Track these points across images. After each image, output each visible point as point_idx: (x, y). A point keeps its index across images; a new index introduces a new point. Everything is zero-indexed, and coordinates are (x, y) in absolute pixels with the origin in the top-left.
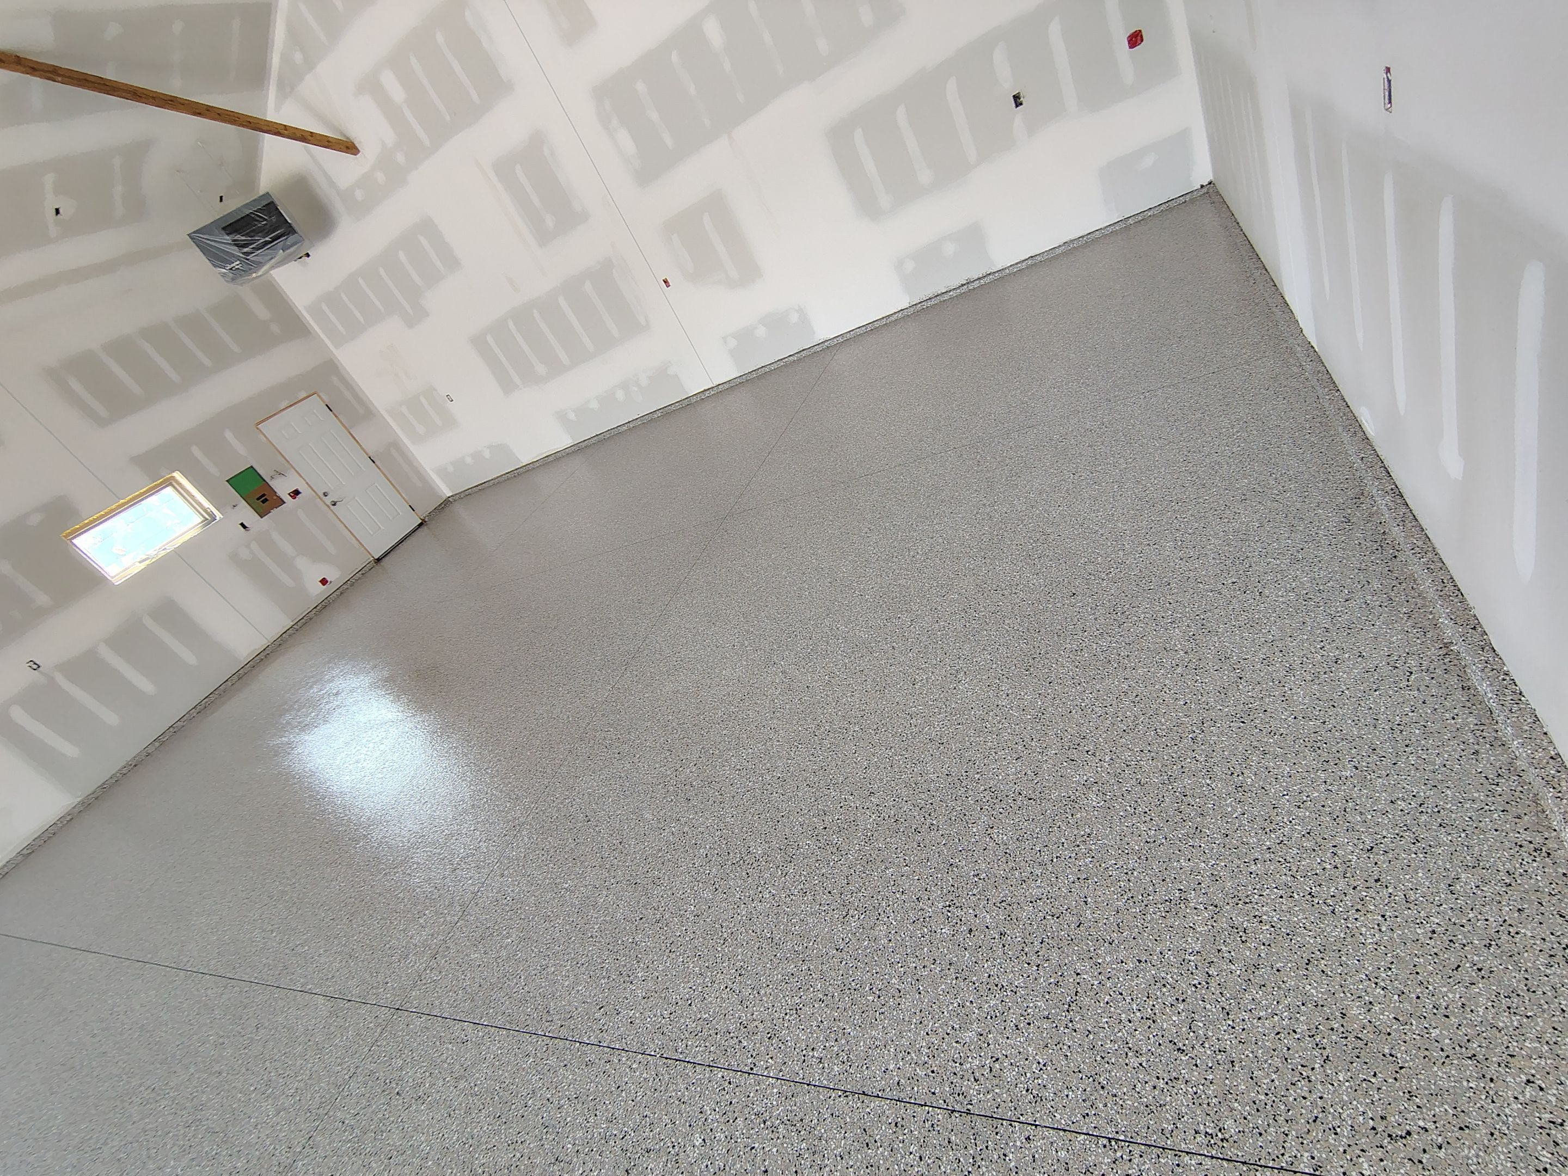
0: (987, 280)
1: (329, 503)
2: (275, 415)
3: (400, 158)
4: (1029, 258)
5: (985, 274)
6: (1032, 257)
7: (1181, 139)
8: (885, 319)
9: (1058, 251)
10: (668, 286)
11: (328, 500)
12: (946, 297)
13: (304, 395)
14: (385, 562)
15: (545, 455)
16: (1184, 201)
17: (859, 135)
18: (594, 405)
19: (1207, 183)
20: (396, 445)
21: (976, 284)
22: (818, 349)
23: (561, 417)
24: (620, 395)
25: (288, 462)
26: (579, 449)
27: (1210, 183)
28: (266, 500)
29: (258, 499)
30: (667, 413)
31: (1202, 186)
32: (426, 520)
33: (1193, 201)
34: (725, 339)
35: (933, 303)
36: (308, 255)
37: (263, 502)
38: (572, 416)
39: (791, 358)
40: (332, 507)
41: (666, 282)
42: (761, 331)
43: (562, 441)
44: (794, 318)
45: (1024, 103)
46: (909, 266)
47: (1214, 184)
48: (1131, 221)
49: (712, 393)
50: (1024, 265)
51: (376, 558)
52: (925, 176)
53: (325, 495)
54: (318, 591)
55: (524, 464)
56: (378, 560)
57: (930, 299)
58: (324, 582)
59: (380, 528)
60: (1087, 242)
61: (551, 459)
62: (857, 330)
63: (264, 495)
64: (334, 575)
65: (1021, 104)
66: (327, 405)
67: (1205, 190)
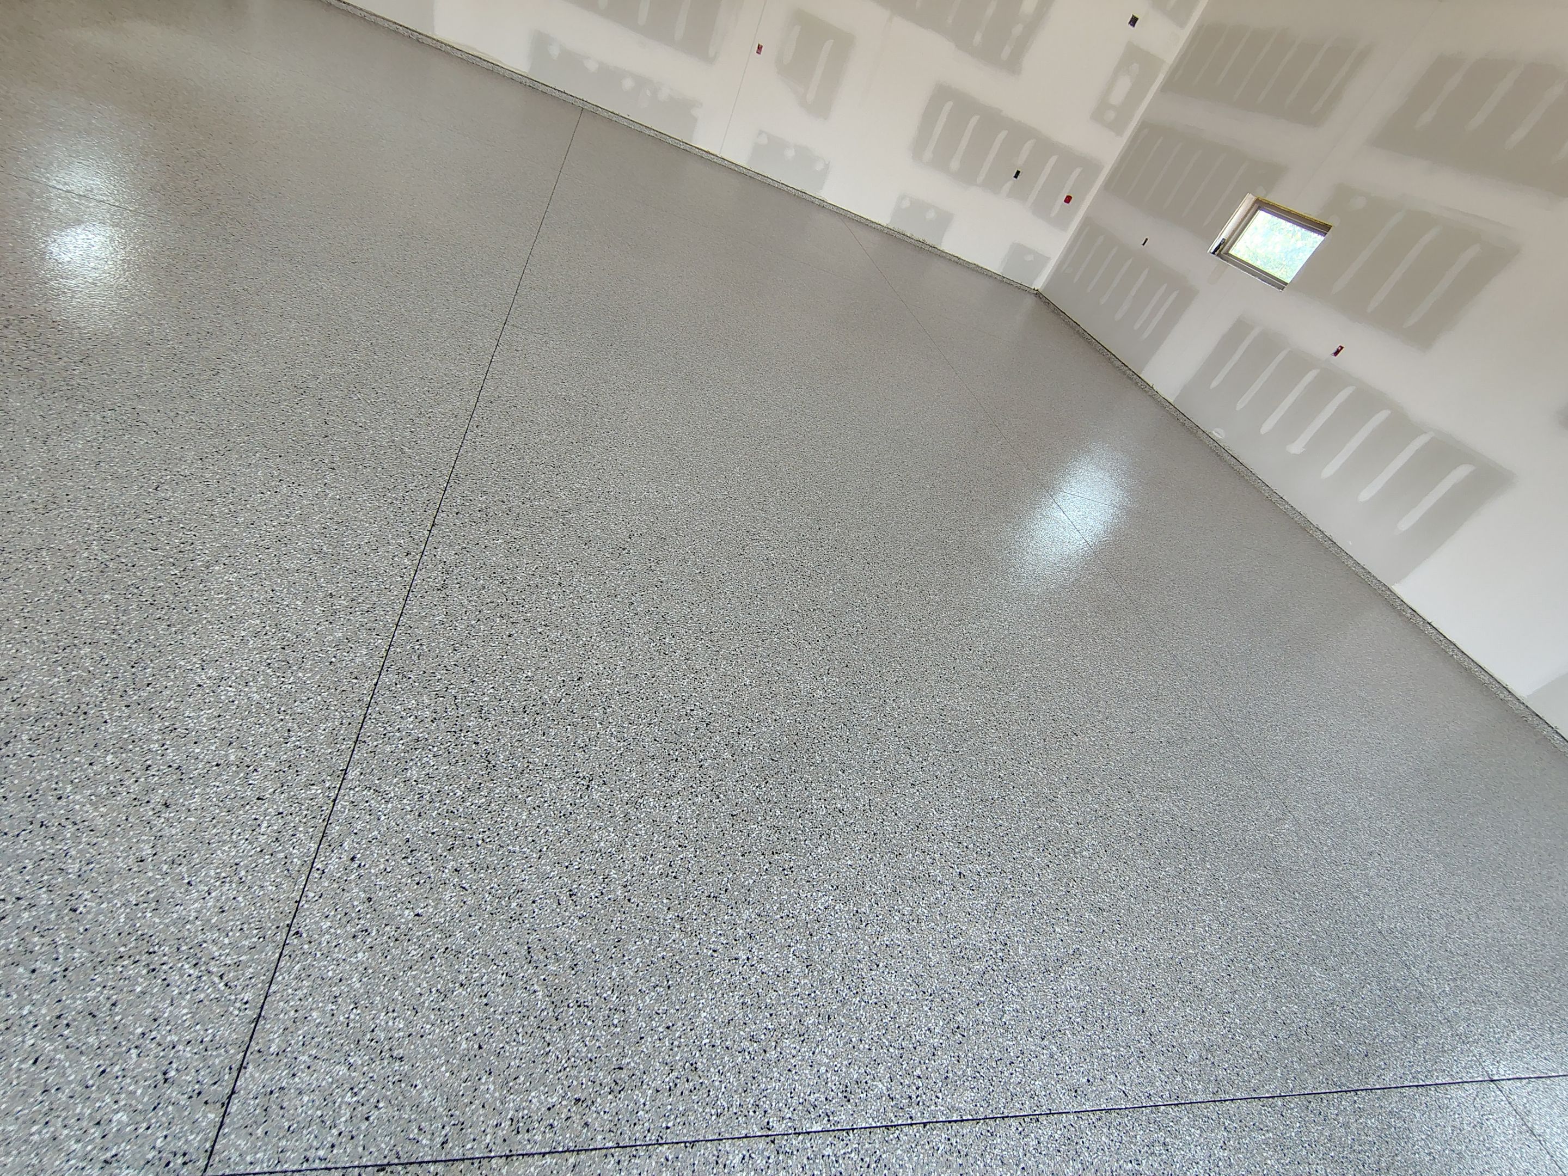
7: (1042, 260)
10: (758, 52)
15: (476, 54)
17: (949, 105)
18: (592, 66)
23: (540, 43)
24: (628, 84)
30: (659, 140)
34: (761, 133)
41: (760, 48)
42: (790, 153)
44: (819, 167)
46: (906, 204)
49: (715, 160)
52: (955, 165)
55: (435, 37)
65: (1017, 178)
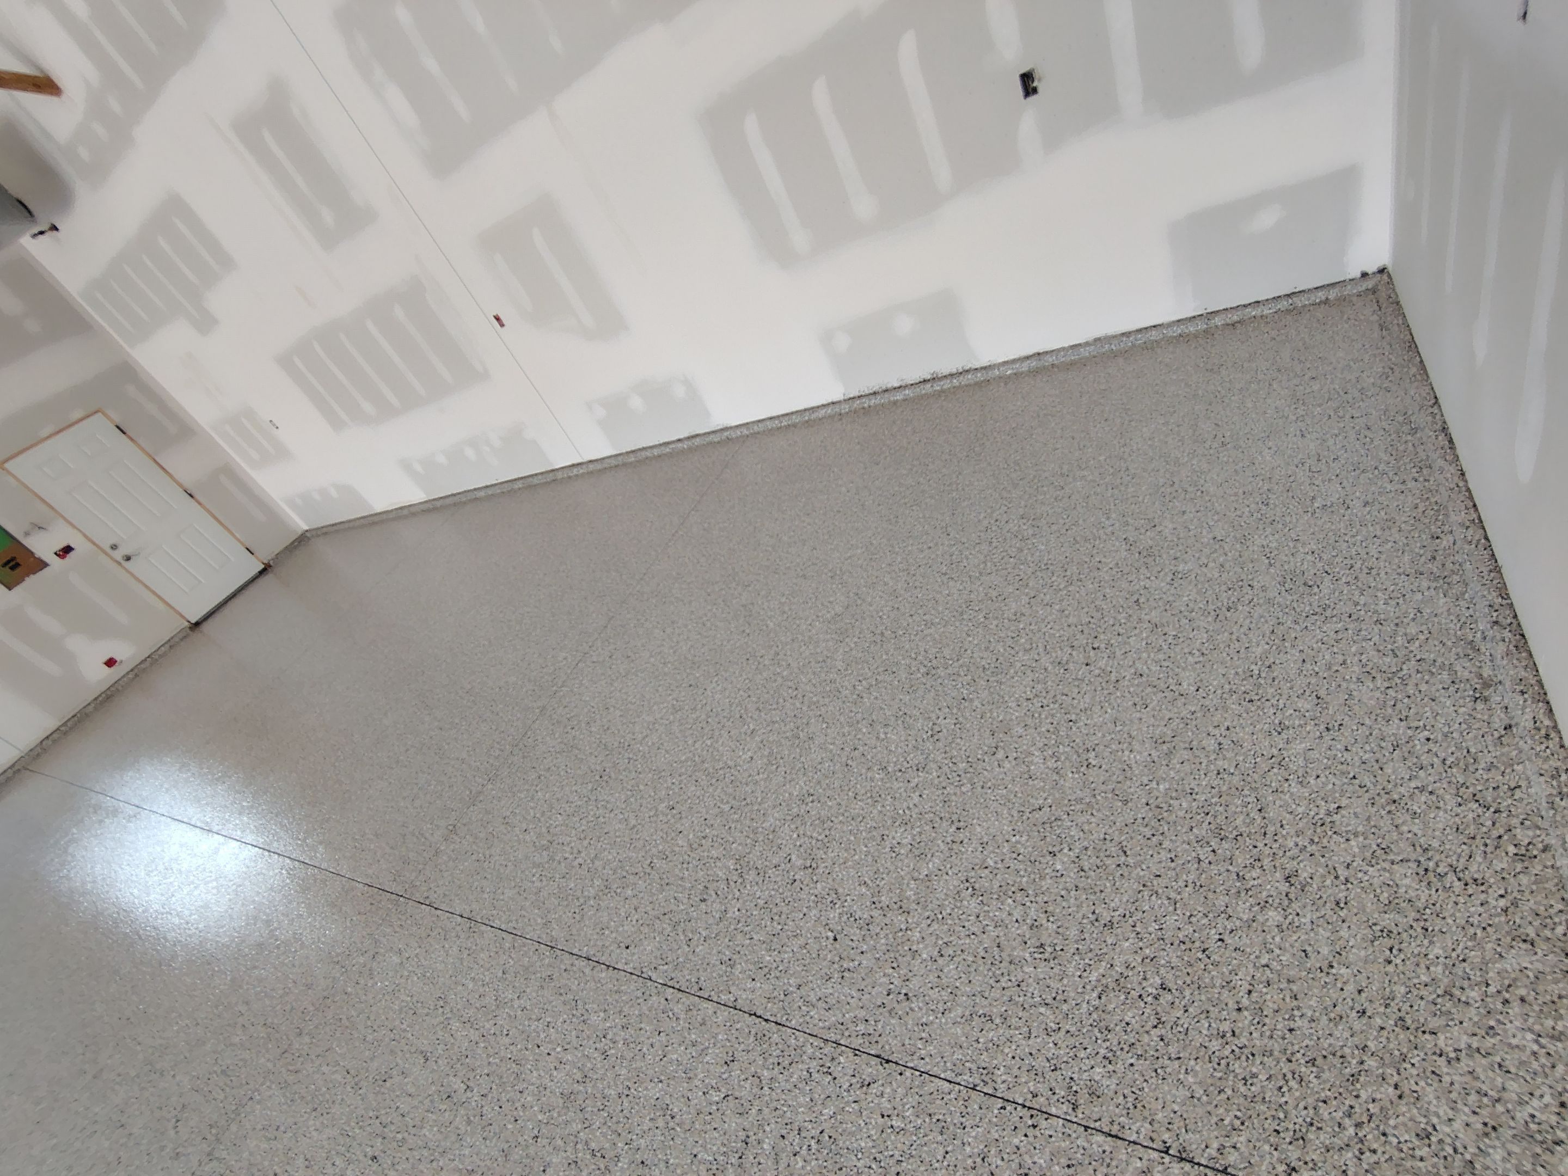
0: (964, 380)
1: (119, 558)
2: (31, 446)
3: (114, 105)
4: (1034, 355)
5: (961, 370)
6: (1039, 354)
8: (807, 413)
9: (1084, 352)
10: (502, 325)
11: (118, 555)
12: (899, 396)
13: (77, 414)
14: (205, 627)
16: (1323, 298)
17: (751, 125)
18: (442, 459)
19: (1375, 269)
20: (229, 471)
21: (946, 384)
22: (716, 438)
23: (407, 466)
24: (470, 453)
25: (52, 508)
26: (432, 508)
27: (1382, 271)
28: (18, 565)
29: (5, 565)
30: (529, 485)
31: (1364, 275)
32: (271, 563)
33: (1343, 300)
34: (589, 405)
35: (877, 402)
36: (54, 228)
37: (12, 568)
38: (418, 468)
39: (680, 445)
40: (126, 564)
41: (498, 319)
42: (636, 403)
43: (414, 495)
44: (680, 391)
45: (1040, 90)
46: (843, 341)
47: (1389, 276)
48: (1218, 321)
49: (581, 471)
50: (1025, 367)
51: (193, 621)
52: (864, 206)
53: (114, 547)
54: (98, 676)
55: (378, 512)
56: (197, 624)
57: (875, 393)
58: (110, 663)
59: (200, 582)
60: (1134, 345)
61: (405, 512)
62: (768, 423)
63: (13, 559)
64: (127, 653)
65: (1035, 91)
66: (118, 427)
67: (1370, 284)
